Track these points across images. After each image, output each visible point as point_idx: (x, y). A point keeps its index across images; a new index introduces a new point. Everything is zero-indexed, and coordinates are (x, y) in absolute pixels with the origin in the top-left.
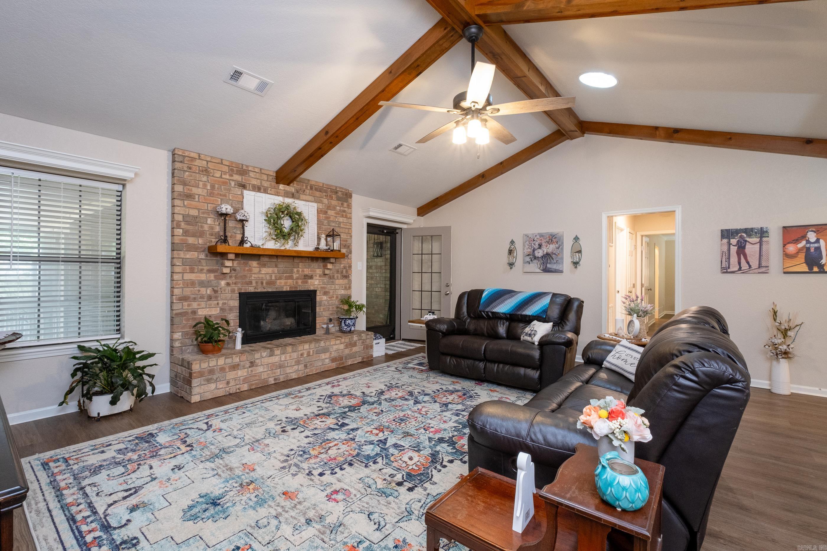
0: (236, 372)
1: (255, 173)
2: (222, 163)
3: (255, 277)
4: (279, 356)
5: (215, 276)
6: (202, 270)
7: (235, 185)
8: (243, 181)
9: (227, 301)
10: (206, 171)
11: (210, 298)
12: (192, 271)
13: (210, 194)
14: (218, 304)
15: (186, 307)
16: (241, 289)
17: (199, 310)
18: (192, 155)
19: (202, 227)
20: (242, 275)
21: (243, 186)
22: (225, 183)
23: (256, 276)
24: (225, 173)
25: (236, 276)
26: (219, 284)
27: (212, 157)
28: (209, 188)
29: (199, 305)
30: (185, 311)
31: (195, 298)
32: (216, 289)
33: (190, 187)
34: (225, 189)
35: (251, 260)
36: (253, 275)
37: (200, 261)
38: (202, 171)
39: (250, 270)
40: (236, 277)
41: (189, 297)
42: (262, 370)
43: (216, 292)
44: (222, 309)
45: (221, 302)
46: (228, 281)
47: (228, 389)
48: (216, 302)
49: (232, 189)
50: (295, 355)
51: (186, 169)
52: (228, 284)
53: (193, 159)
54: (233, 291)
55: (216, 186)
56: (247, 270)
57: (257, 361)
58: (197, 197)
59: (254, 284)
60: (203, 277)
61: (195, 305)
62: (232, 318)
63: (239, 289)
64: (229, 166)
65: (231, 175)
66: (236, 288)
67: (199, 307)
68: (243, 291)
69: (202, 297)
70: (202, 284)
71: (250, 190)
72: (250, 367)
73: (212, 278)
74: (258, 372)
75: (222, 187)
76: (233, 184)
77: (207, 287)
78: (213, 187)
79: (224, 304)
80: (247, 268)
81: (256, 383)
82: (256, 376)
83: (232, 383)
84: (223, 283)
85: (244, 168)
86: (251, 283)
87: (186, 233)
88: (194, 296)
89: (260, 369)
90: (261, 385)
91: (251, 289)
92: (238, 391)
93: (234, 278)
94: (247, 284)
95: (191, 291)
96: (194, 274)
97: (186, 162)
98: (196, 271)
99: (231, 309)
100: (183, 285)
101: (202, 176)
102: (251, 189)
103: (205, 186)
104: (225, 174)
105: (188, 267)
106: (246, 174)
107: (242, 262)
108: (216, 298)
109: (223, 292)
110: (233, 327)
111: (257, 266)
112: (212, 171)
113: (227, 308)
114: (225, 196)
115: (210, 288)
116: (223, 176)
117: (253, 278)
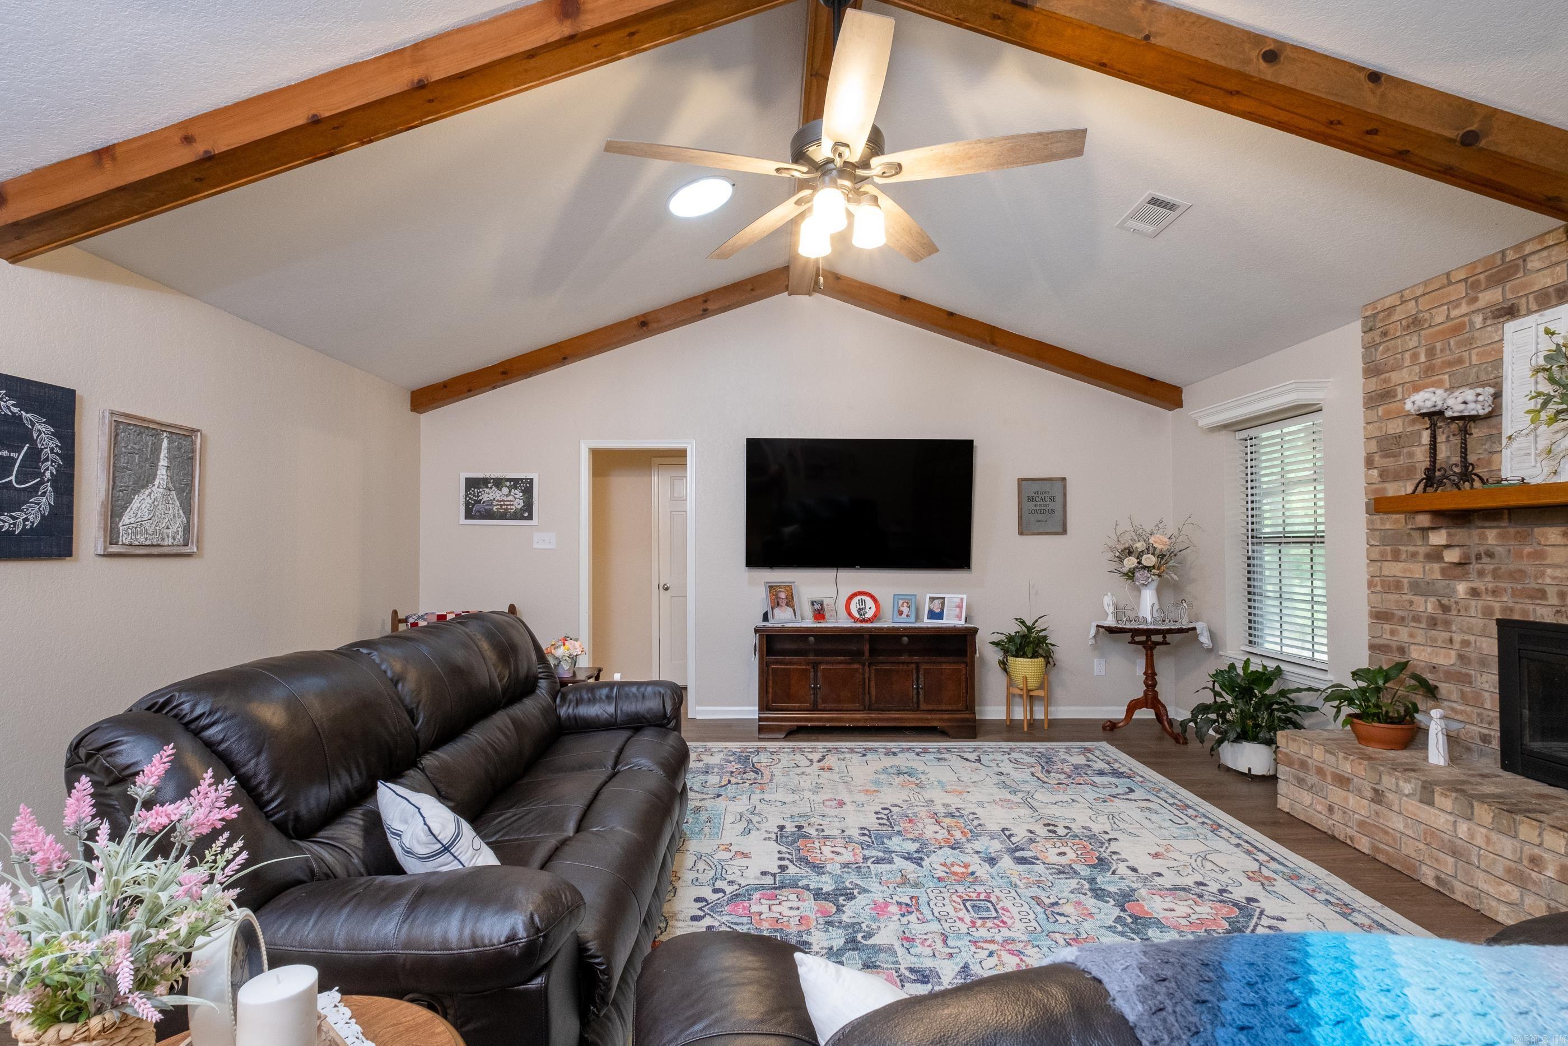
0: (1344, 793)
1: (1545, 253)
2: (1450, 283)
3: (1554, 578)
4: (1451, 818)
5: (1443, 571)
6: (1414, 555)
7: (1485, 319)
8: (1509, 296)
9: (1472, 638)
10: (1415, 323)
11: (1433, 623)
12: (1396, 557)
13: (1426, 372)
14: (1451, 641)
15: (1388, 637)
16: (1512, 610)
17: (1412, 647)
18: (1388, 302)
19: (1411, 455)
20: (1511, 567)
21: (1511, 312)
22: (1457, 329)
23: (1558, 573)
24: (1456, 304)
25: (1494, 571)
26: (1454, 591)
27: (1425, 283)
28: (1423, 358)
29: (1411, 635)
30: (1386, 642)
31: (1403, 619)
32: (1445, 601)
33: (1387, 375)
34: (1459, 345)
35: (1544, 525)
36: (1549, 571)
37: (1409, 534)
38: (1408, 327)
39: (1539, 555)
40: (1496, 575)
41: (1393, 614)
42: (1400, 826)
43: (1445, 609)
44: (1461, 657)
45: (1457, 638)
46: (1474, 585)
47: (1330, 822)
48: (1446, 635)
49: (1477, 334)
50: (1506, 846)
51: (1378, 340)
52: (1474, 593)
53: (1391, 310)
54: (1488, 612)
55: (1438, 345)
56: (1529, 555)
57: (1390, 796)
58: (1399, 389)
59: (1553, 599)
60: (1417, 570)
61: (1403, 634)
62: (1486, 686)
63: (1505, 609)
64: (1466, 280)
65: (1475, 300)
66: (1497, 606)
67: (1412, 641)
68: (1516, 617)
69: (1417, 619)
70: (1418, 588)
71: (1530, 312)
72: (1372, 800)
73: (1437, 575)
74: (1391, 826)
75: (1452, 342)
76: (1478, 320)
77: (1426, 594)
78: (1431, 352)
79: (1466, 643)
80: (1528, 550)
81: (1387, 853)
82: (1386, 833)
83: (1337, 816)
84: (1462, 588)
85: (1510, 256)
86: (1542, 594)
87: (1385, 475)
88: (1401, 613)
89: (1397, 823)
90: (1398, 867)
91: (1544, 614)
92: (1349, 842)
93: (1489, 578)
94: (1531, 597)
95: (1397, 602)
96: (1400, 565)
97: (1381, 325)
98: (1403, 556)
99: (1483, 663)
100: (1382, 587)
101: (1408, 337)
102: (1534, 306)
103: (1415, 356)
104: (1456, 307)
105: (1388, 548)
106: (1516, 272)
107: (1512, 531)
108: (1447, 624)
109: (1462, 613)
110: (1491, 713)
111: (1560, 540)
112: (1427, 315)
113: (1473, 656)
114: (1460, 361)
115: (1433, 599)
116: (1454, 313)
117: (1548, 581)
